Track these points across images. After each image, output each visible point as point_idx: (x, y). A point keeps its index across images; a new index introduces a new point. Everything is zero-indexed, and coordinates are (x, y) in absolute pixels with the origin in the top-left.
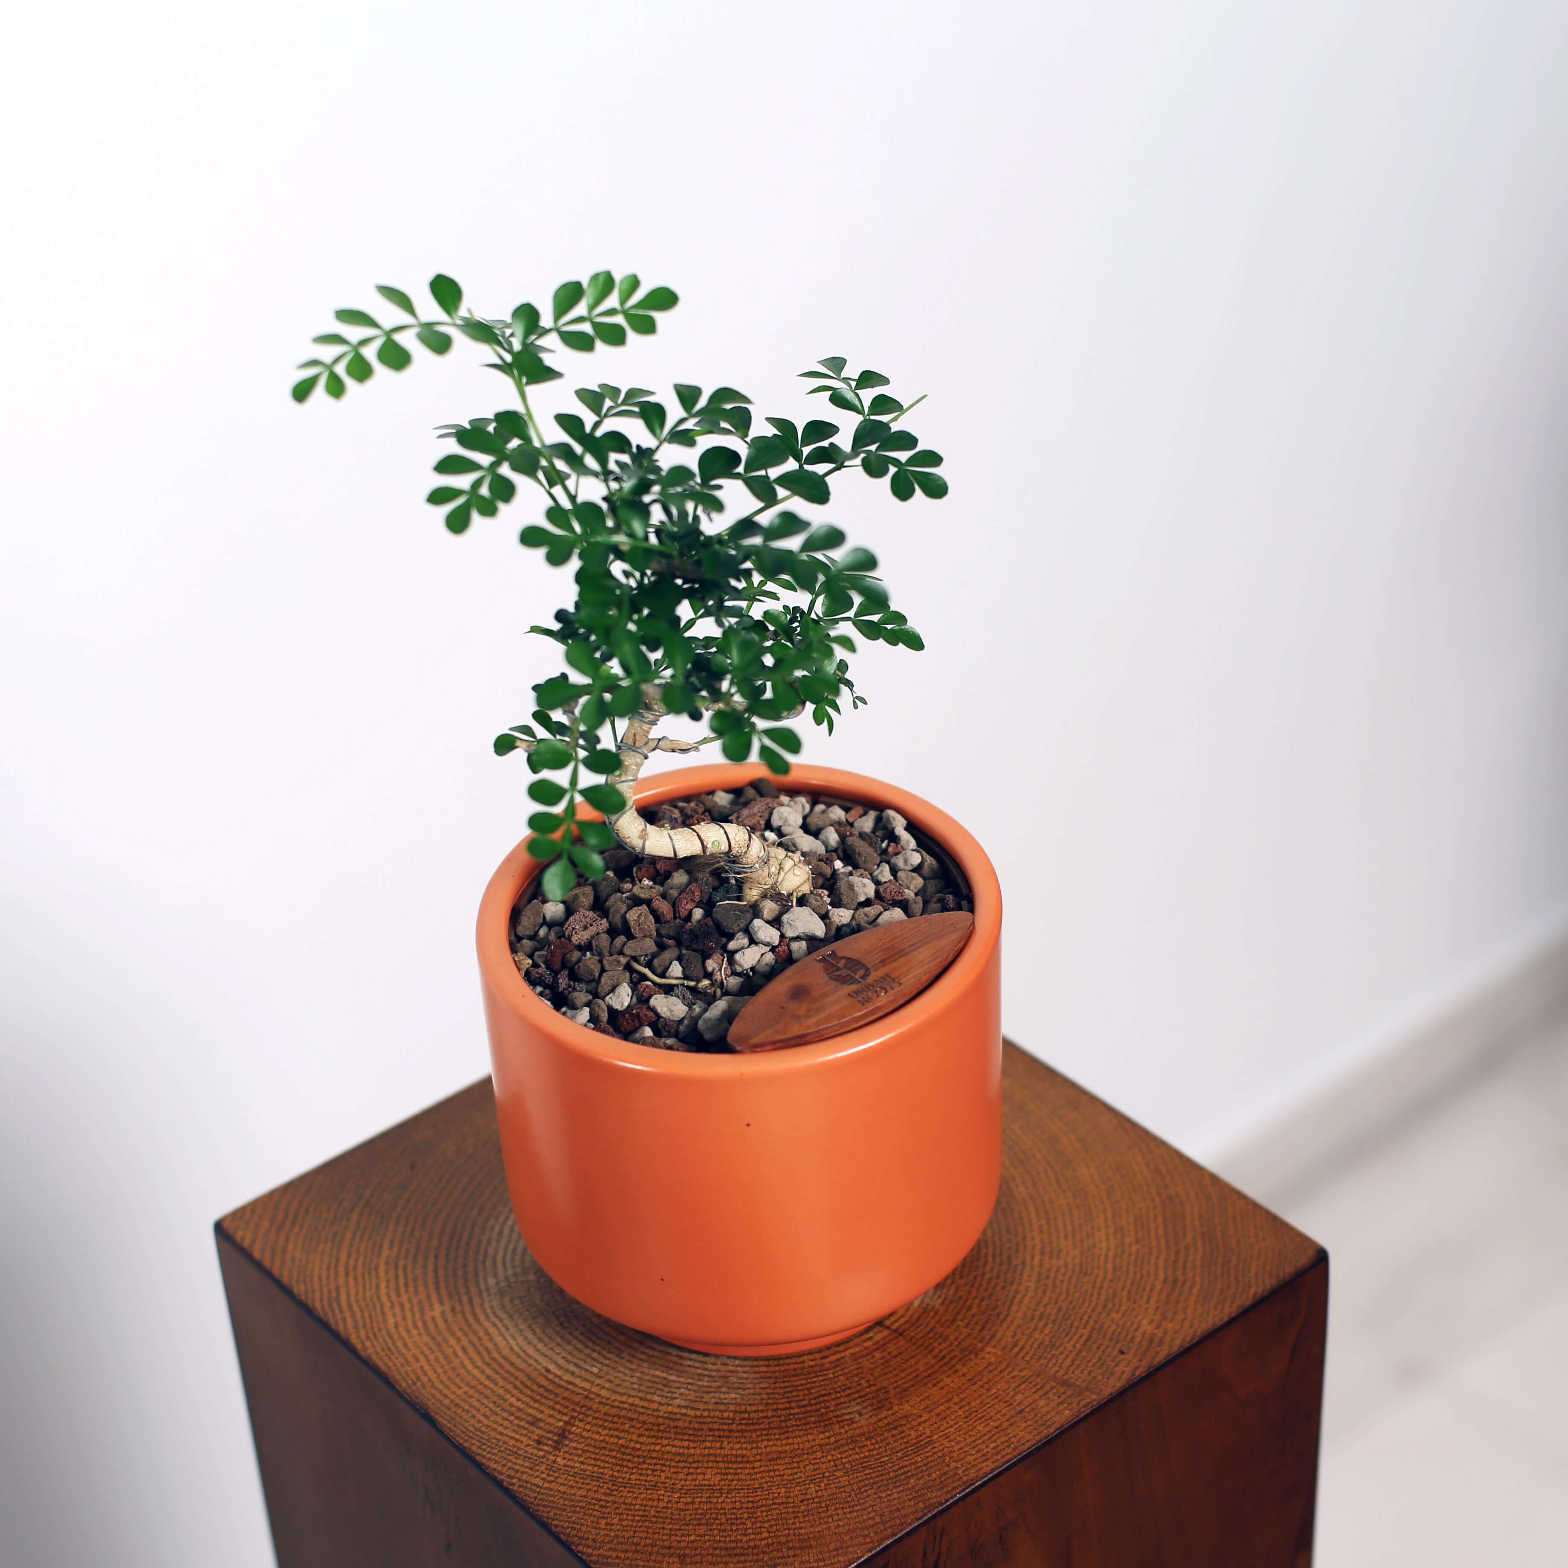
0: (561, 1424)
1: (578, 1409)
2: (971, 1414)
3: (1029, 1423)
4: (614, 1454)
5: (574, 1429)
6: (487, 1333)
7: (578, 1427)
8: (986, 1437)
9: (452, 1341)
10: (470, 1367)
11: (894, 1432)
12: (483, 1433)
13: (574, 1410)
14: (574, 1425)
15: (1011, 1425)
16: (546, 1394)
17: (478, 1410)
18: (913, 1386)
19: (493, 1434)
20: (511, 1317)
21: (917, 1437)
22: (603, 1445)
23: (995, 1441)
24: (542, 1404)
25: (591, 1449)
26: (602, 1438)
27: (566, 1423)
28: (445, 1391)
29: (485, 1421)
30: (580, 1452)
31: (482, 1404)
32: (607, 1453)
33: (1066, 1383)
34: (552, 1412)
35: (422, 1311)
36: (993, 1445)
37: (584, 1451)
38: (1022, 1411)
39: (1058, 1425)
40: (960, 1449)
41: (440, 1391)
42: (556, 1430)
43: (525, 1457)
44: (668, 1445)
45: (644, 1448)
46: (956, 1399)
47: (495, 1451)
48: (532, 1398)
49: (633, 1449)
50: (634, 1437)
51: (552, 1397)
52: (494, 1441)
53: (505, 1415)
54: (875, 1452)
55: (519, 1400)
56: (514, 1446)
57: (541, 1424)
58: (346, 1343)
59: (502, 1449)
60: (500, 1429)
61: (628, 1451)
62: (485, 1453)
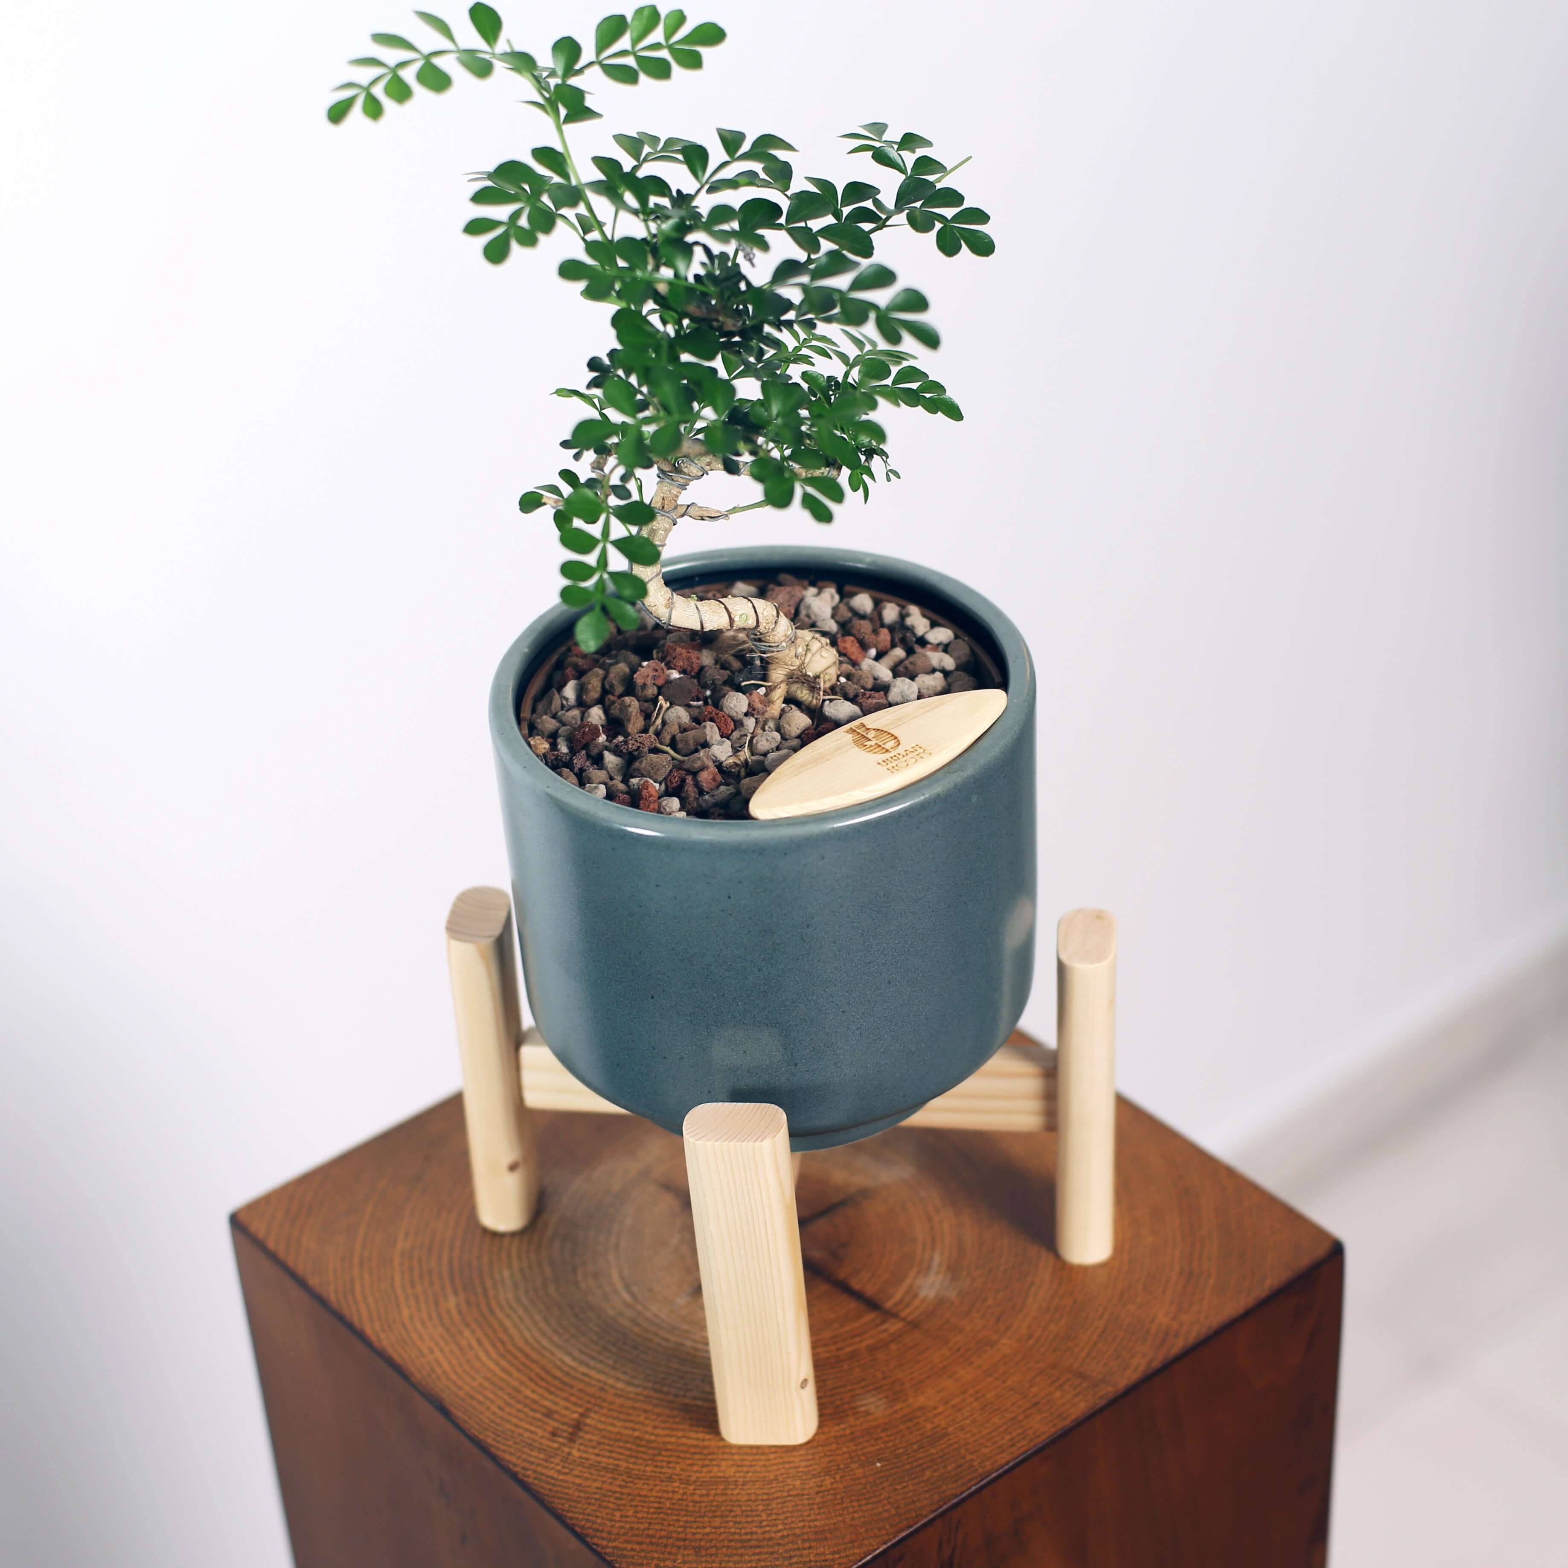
0: (576, 1416)
1: (593, 1400)
2: (986, 1406)
3: (1045, 1415)
4: (629, 1446)
5: (588, 1421)
6: (502, 1324)
7: (593, 1419)
8: (1002, 1429)
9: (467, 1333)
10: (484, 1358)
11: (910, 1424)
12: (498, 1425)
13: (589, 1402)
14: (588, 1417)
15: (1027, 1417)
16: (560, 1385)
17: (492, 1402)
18: (928, 1377)
19: (508, 1426)
20: (526, 1309)
21: (933, 1429)
22: (618, 1437)
23: (1011, 1433)
24: (557, 1396)
25: (607, 1441)
26: (616, 1430)
27: (583, 1415)
28: (460, 1383)
29: (500, 1413)
30: (594, 1444)
31: (496, 1395)
32: (622, 1444)
33: (1081, 1375)
34: (567, 1404)
35: (437, 1303)
36: (1008, 1437)
37: (599, 1443)
38: (1036, 1404)
39: (1074, 1417)
40: (975, 1441)
41: (454, 1383)
42: (571, 1422)
43: (541, 1449)
44: (684, 1437)
45: (659, 1439)
46: (971, 1391)
47: (510, 1443)
48: (547, 1390)
49: (649, 1441)
50: (649, 1429)
51: (566, 1388)
52: (509, 1433)
53: (520, 1406)
54: (890, 1444)
55: (533, 1391)
56: (529, 1438)
57: (556, 1416)
58: (360, 1335)
59: (518, 1441)
60: (515, 1421)
61: (643, 1443)
62: (499, 1445)
